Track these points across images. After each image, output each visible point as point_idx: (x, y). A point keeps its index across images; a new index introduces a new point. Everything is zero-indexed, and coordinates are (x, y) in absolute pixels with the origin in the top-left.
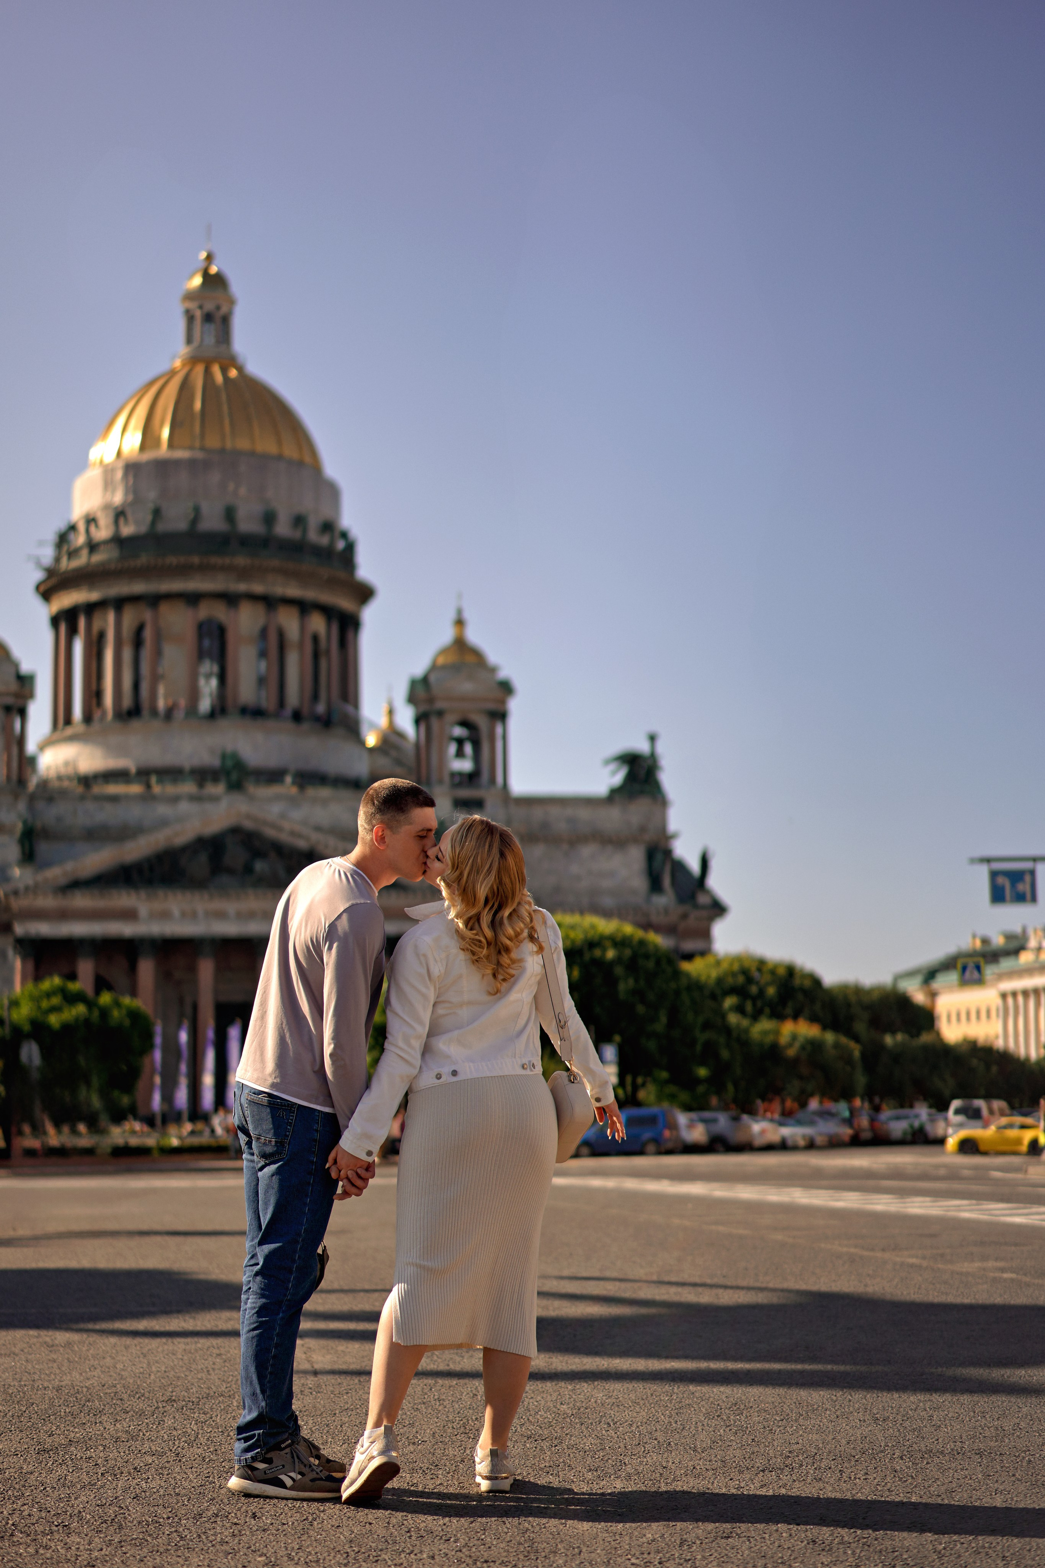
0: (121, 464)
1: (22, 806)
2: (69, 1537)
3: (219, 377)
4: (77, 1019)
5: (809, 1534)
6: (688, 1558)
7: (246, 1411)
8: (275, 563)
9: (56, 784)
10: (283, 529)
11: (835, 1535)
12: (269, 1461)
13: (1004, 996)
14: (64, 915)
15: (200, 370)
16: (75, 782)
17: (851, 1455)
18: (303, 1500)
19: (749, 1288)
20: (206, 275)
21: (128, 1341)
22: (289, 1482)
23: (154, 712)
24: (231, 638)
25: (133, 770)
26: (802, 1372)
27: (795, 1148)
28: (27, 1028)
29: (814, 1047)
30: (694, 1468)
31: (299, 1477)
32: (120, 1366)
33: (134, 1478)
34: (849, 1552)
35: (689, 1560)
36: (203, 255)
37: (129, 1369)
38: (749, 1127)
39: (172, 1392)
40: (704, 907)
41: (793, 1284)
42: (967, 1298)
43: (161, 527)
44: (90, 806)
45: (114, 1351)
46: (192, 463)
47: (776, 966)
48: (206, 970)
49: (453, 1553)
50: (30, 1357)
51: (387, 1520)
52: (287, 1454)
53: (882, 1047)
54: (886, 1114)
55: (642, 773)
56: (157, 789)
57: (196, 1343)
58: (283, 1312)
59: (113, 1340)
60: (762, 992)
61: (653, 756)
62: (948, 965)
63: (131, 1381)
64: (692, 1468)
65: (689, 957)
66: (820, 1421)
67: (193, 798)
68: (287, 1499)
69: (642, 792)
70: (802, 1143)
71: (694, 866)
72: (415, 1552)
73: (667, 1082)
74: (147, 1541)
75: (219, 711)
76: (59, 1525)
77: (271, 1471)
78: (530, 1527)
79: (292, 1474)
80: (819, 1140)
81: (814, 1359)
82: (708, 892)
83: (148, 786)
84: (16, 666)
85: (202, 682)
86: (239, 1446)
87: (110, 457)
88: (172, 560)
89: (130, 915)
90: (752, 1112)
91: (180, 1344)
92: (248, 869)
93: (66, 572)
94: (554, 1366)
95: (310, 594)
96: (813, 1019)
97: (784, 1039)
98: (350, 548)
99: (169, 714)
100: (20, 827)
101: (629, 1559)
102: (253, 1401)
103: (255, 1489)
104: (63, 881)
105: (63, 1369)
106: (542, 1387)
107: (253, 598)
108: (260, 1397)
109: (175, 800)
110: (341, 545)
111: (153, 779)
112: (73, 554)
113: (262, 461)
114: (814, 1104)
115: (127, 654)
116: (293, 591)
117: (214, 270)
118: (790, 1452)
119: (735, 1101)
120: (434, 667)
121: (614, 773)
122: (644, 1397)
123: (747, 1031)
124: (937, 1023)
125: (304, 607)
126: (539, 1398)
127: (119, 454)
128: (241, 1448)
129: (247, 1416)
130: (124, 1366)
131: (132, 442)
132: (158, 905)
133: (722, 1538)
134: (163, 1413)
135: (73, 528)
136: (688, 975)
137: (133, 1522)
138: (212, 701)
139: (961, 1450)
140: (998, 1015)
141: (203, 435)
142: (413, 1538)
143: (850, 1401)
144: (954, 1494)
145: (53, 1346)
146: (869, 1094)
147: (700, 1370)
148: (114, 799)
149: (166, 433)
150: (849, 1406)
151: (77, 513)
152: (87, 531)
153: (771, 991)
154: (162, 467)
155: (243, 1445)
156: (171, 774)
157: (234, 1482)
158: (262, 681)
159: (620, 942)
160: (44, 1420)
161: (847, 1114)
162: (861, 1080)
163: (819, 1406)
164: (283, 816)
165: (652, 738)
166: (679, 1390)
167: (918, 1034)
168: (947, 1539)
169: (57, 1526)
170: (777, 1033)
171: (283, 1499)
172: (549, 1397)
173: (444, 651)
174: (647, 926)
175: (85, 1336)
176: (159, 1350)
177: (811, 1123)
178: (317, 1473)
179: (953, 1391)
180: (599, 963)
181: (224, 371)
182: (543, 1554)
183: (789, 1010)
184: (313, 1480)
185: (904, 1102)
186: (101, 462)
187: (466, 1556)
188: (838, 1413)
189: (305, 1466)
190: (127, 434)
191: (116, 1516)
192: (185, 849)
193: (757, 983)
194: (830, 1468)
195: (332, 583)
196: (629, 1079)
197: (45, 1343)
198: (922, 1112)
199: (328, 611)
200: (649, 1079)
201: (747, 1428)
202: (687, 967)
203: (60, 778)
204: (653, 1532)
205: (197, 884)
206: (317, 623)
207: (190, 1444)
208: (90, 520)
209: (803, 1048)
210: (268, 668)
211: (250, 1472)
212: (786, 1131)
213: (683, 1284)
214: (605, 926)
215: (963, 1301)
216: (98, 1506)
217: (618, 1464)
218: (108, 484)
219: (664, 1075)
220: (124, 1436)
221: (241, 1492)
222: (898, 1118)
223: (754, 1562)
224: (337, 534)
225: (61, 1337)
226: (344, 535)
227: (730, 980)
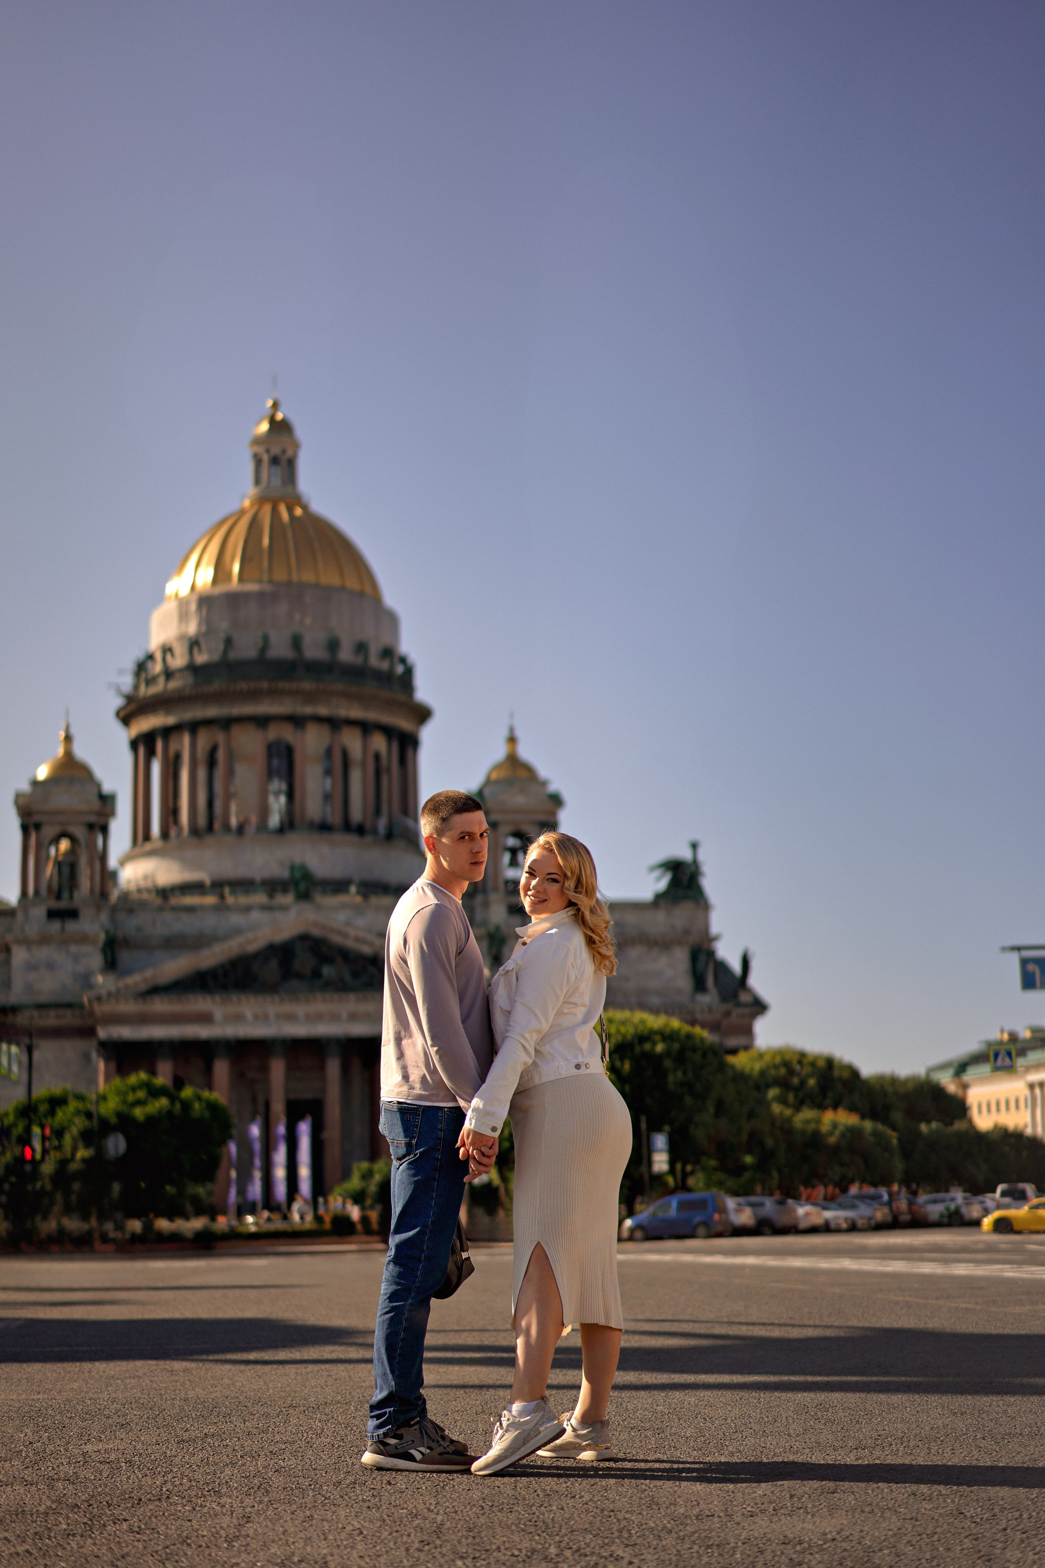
0: (194, 598)
1: (104, 917)
2: (221, 1499)
3: (285, 515)
4: (160, 1112)
5: (908, 1489)
6: (799, 1506)
7: (378, 1391)
8: (339, 687)
9: (136, 896)
10: (346, 655)
11: (933, 1490)
12: (399, 1437)
13: (1031, 1087)
14: (144, 1019)
15: (267, 509)
16: (154, 895)
17: (936, 1438)
18: (432, 1472)
19: (815, 1326)
20: (272, 421)
21: (242, 1367)
22: (418, 1456)
23: (227, 827)
24: (298, 757)
25: (208, 882)
26: (878, 1383)
27: (838, 1231)
28: (114, 1120)
29: (853, 1133)
30: (791, 1447)
31: (428, 1451)
32: (238, 1384)
33: (271, 1459)
34: (949, 1501)
35: (801, 1508)
36: (270, 403)
37: (248, 1386)
38: (794, 1211)
39: (292, 1401)
40: (746, 1005)
41: (855, 1323)
42: (1023, 1330)
43: (232, 655)
44: (168, 916)
45: (230, 1374)
46: (261, 596)
47: (817, 1058)
48: (278, 1069)
49: (581, 1505)
50: (153, 1379)
51: (514, 1485)
52: (416, 1430)
53: (919, 1134)
54: (922, 1198)
55: (685, 879)
56: (230, 900)
57: (306, 1368)
58: (412, 1298)
59: (227, 1367)
60: (803, 1082)
61: (695, 862)
62: (978, 1059)
63: (252, 1394)
64: (789, 1447)
65: (734, 1052)
66: (903, 1415)
67: (264, 908)
68: (417, 1472)
69: (685, 897)
70: (844, 1226)
71: (736, 966)
72: (545, 1505)
73: (715, 1169)
74: (295, 1500)
75: (289, 825)
76: (210, 1490)
77: (401, 1446)
78: (647, 1488)
79: (422, 1449)
80: (860, 1223)
81: (886, 1373)
82: (749, 991)
83: (222, 897)
84: (98, 786)
85: (271, 799)
86: (372, 1423)
87: (185, 592)
88: (243, 686)
89: (206, 1019)
90: (796, 1197)
91: (291, 1369)
92: (316, 974)
93: (145, 699)
94: (644, 1381)
95: (372, 716)
96: (852, 1109)
97: (825, 1127)
98: (409, 672)
99: (241, 830)
100: (102, 936)
101: (745, 1508)
102: (384, 1380)
103: (387, 1463)
104: (143, 987)
105: (187, 1386)
106: (637, 1395)
107: (319, 719)
108: (390, 1376)
109: (248, 909)
110: (400, 669)
111: (227, 890)
112: (150, 681)
113: (326, 593)
114: (854, 1190)
115: (202, 774)
116: (356, 713)
117: (280, 416)
118: (879, 1436)
119: (780, 1187)
120: (488, 782)
121: (658, 879)
122: (734, 1400)
123: (789, 1120)
124: (969, 1113)
125: (366, 728)
126: (635, 1402)
127: (193, 588)
128: (373, 1425)
129: (379, 1395)
130: (242, 1384)
131: (205, 576)
132: (232, 1009)
133: (828, 1493)
134: (287, 1415)
135: (151, 657)
136: (733, 1067)
137: (277, 1488)
138: (281, 817)
139: (1039, 1432)
140: (1026, 1106)
141: (270, 570)
142: (541, 1496)
143: (927, 1401)
144: (1037, 1462)
145: (172, 1371)
146: (907, 1181)
147: (782, 1382)
148: (191, 909)
149: (236, 568)
150: (927, 1405)
151: (155, 642)
152: (164, 660)
153: (812, 1082)
154: (233, 600)
155: (375, 1422)
156: (243, 885)
157: (368, 1457)
158: (327, 797)
159: (669, 1036)
160: (178, 1420)
161: (886, 1197)
162: (899, 1165)
163: (899, 1405)
164: (348, 924)
165: (694, 846)
166: (764, 1396)
167: (951, 1124)
168: (1038, 1491)
169: (208, 1491)
170: (819, 1121)
171: (413, 1471)
172: (645, 1401)
173: (498, 767)
174: (693, 1023)
175: (201, 1364)
176: (272, 1373)
177: (853, 1207)
178: (445, 1448)
179: (1022, 1393)
180: (650, 1057)
181: (290, 510)
182: (664, 1506)
183: (828, 1101)
184: (440, 1454)
185: (940, 1185)
186: (177, 595)
187: (593, 1507)
188: (918, 1409)
189: (433, 1441)
190: (201, 569)
191: (261, 1484)
192: (256, 956)
193: (799, 1074)
194: (918, 1446)
195: (391, 705)
196: (679, 1166)
197: (165, 1369)
198: (958, 1196)
199: (388, 731)
200: (697, 1167)
201: (835, 1420)
202: (731, 1059)
203: (139, 891)
204: (762, 1490)
205: (269, 989)
206: (379, 742)
207: (319, 1435)
208: (167, 650)
209: (843, 1135)
210: (333, 785)
211: (382, 1448)
212: (829, 1214)
213: (753, 1324)
214: (655, 1022)
215: (1019, 1332)
216: (243, 1477)
217: (720, 1446)
218: (183, 616)
219: (713, 1163)
220: (255, 1431)
221: (374, 1466)
222: (935, 1202)
223: (862, 1508)
224: (396, 659)
225: (178, 1365)
226: (403, 660)
227: (773, 1072)
